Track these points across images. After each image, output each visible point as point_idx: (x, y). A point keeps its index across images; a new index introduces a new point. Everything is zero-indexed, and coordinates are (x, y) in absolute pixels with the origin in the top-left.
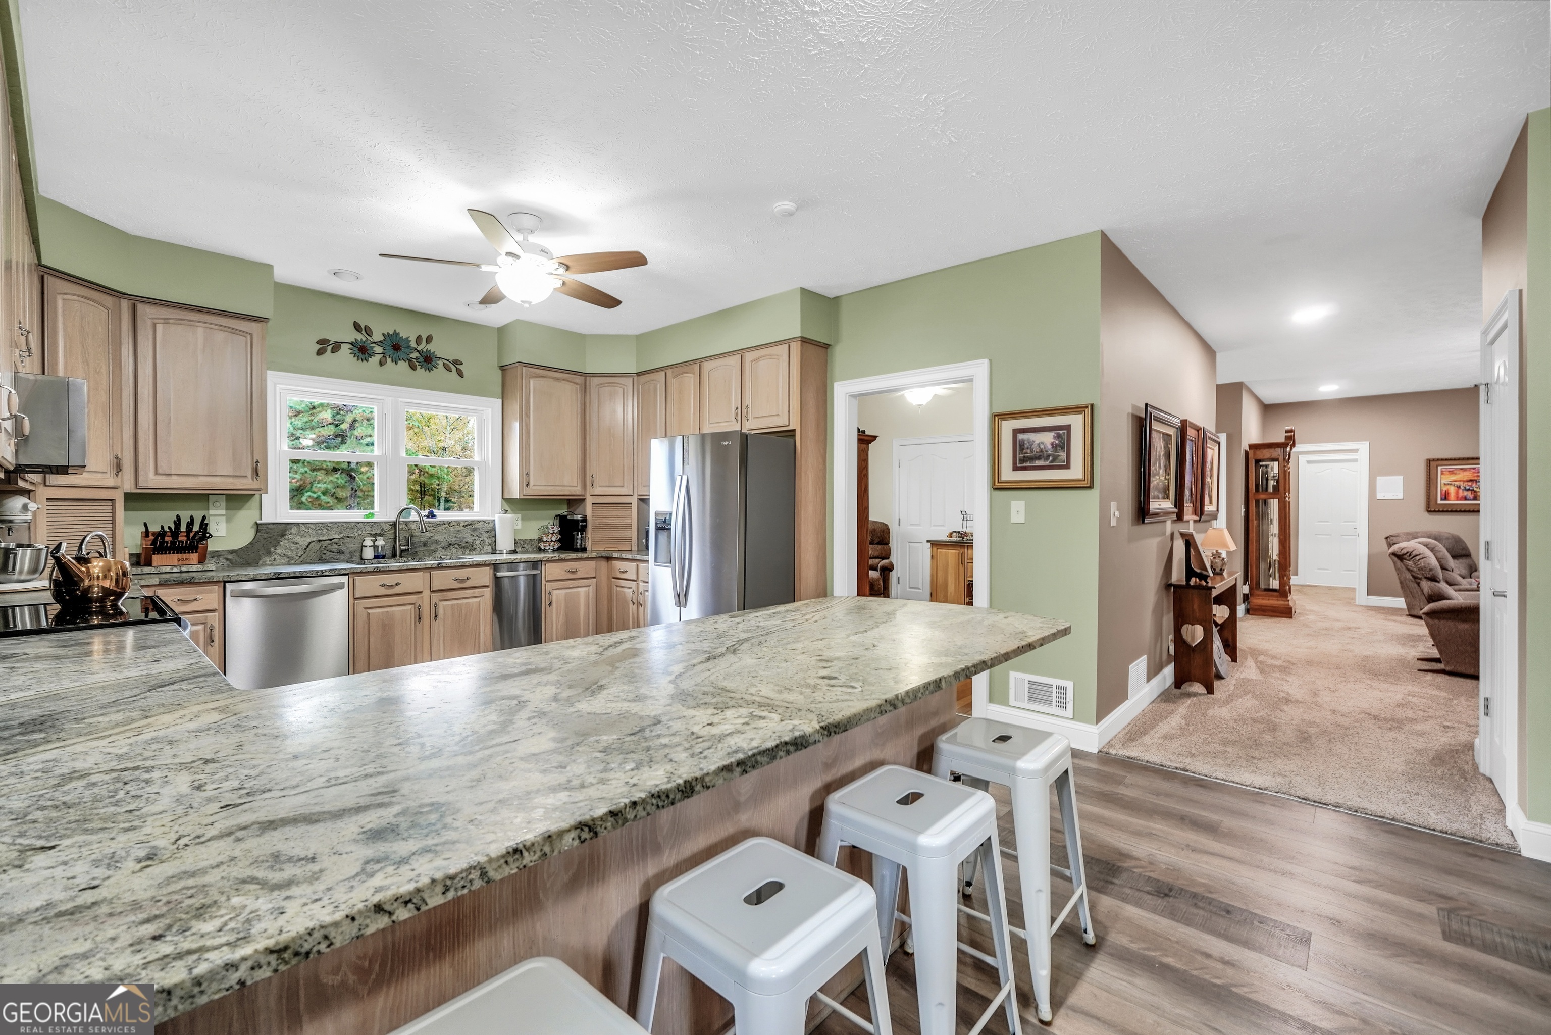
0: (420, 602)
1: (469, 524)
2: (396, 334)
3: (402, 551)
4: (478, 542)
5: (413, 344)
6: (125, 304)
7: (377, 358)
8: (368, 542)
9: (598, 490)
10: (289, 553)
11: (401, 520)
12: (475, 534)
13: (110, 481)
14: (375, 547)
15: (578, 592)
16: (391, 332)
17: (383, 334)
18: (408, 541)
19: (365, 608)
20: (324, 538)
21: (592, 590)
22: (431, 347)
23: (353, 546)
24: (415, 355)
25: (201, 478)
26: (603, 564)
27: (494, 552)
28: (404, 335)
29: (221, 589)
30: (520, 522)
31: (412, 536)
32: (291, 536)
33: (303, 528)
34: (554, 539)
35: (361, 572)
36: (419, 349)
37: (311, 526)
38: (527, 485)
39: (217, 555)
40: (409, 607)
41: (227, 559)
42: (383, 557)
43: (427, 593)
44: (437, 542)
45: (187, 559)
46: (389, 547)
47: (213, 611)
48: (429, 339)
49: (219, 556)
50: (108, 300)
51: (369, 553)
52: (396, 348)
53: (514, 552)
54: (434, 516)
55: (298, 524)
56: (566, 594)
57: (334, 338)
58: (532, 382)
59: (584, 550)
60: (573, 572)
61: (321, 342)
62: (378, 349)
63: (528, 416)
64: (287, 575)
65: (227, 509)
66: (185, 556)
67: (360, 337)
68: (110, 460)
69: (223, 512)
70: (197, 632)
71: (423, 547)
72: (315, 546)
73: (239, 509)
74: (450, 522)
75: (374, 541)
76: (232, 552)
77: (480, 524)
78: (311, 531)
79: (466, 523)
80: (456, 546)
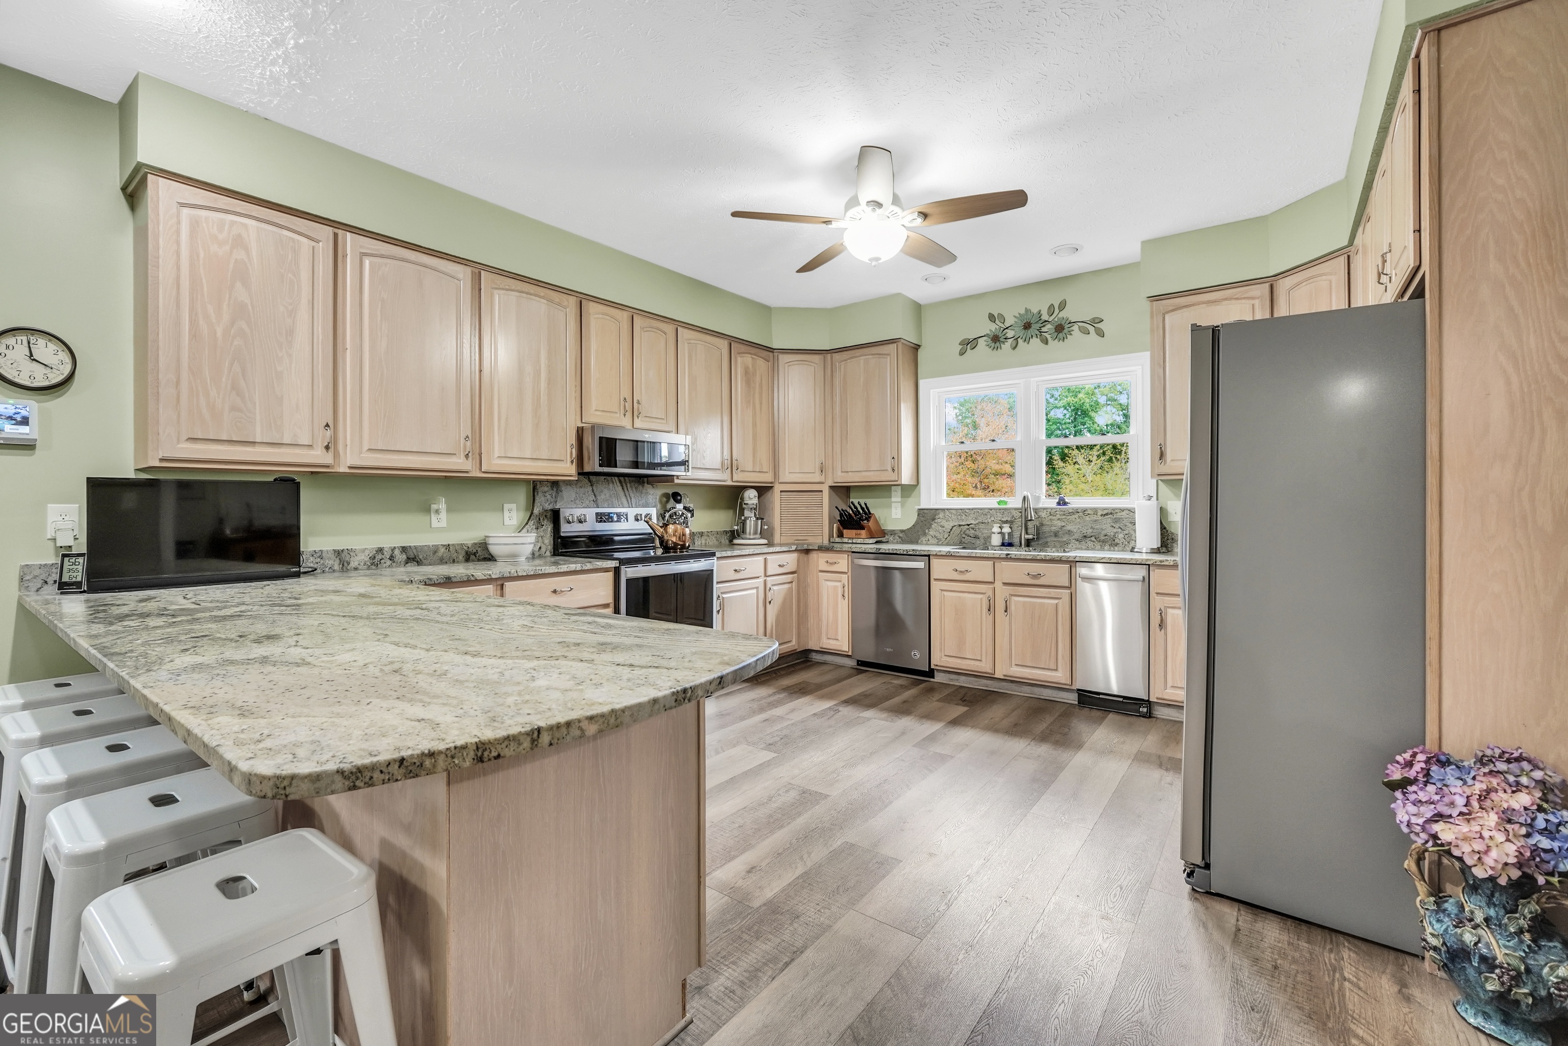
0: (990, 593)
1: (1109, 513)
2: (1028, 311)
5: (1045, 316)
6: (829, 356)
7: (1010, 342)
8: (996, 529)
10: (938, 535)
12: (1117, 526)
13: (817, 478)
14: (1003, 534)
16: (1023, 311)
17: (1015, 316)
18: (1038, 530)
20: (963, 523)
22: (1064, 314)
23: (985, 532)
24: (1048, 327)
28: (1035, 310)
29: (849, 557)
31: (1042, 525)
32: (939, 520)
33: (947, 513)
36: (1051, 319)
37: (954, 512)
38: (1161, 461)
39: (893, 533)
40: (982, 597)
41: (899, 537)
42: (1010, 545)
43: (998, 585)
44: (1069, 532)
45: (860, 534)
47: (845, 573)
48: (1063, 305)
49: (895, 534)
51: (996, 540)
52: (1027, 326)
54: (1065, 504)
55: (943, 510)
57: (973, 336)
61: (965, 342)
62: (1011, 334)
64: (884, 551)
65: (901, 497)
66: (859, 531)
67: (994, 327)
68: (818, 465)
69: (899, 499)
70: (836, 587)
71: (1054, 539)
72: (957, 530)
73: (909, 496)
74: (1084, 511)
75: (1001, 528)
76: (902, 531)
77: (1124, 513)
78: (953, 517)
79: (1105, 512)
80: (1093, 539)
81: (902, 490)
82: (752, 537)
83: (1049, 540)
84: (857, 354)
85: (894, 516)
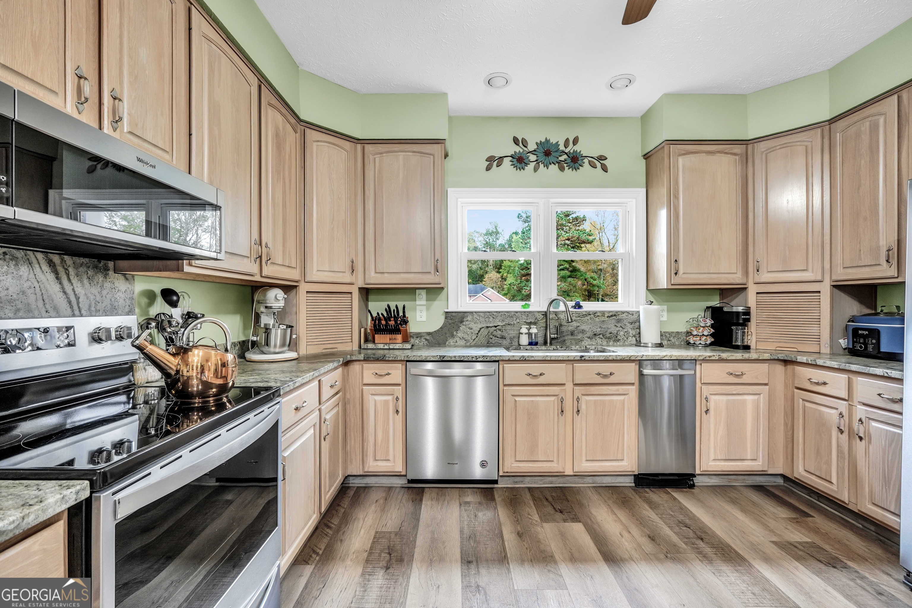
0: (562, 395)
1: (614, 315)
2: (547, 141)
3: (552, 339)
4: (622, 333)
5: (562, 147)
6: (359, 147)
7: (532, 165)
8: (524, 330)
9: (765, 277)
10: (466, 336)
11: (552, 309)
12: (619, 325)
13: (347, 278)
14: (530, 334)
15: (745, 401)
16: (543, 140)
17: (537, 143)
18: (558, 329)
19: (513, 396)
20: (491, 325)
21: (763, 400)
22: (577, 148)
23: (513, 333)
24: (564, 157)
25: (402, 275)
26: (779, 368)
27: (639, 344)
28: (553, 141)
29: (404, 367)
30: (665, 314)
31: (561, 325)
32: (467, 323)
33: (475, 316)
34: (706, 333)
35: (509, 360)
36: (567, 151)
37: (482, 314)
38: (676, 274)
39: (419, 335)
40: (552, 399)
41: (426, 340)
42: (536, 344)
43: (569, 386)
44: (583, 332)
45: (395, 339)
46: (541, 335)
47: (399, 385)
48: (576, 141)
49: (421, 337)
50: (347, 145)
51: (524, 340)
52: (547, 153)
53: (660, 345)
54: (580, 307)
55: (471, 313)
56: (728, 401)
57: (498, 155)
58: (681, 160)
59: (747, 348)
60: (737, 376)
61: (490, 159)
62: (533, 158)
63: (677, 197)
64: (449, 359)
65: (427, 300)
66: (393, 336)
67: (518, 149)
68: (348, 263)
69: (424, 302)
70: (386, 402)
71: (570, 337)
72: (484, 332)
73: (434, 300)
74: (595, 313)
75: (529, 329)
76: (429, 334)
77: (624, 315)
78: (481, 319)
79: (611, 314)
80: (601, 336)
81: (427, 293)
82: (277, 350)
83: (566, 338)
84: (396, 149)
85: (418, 319)
